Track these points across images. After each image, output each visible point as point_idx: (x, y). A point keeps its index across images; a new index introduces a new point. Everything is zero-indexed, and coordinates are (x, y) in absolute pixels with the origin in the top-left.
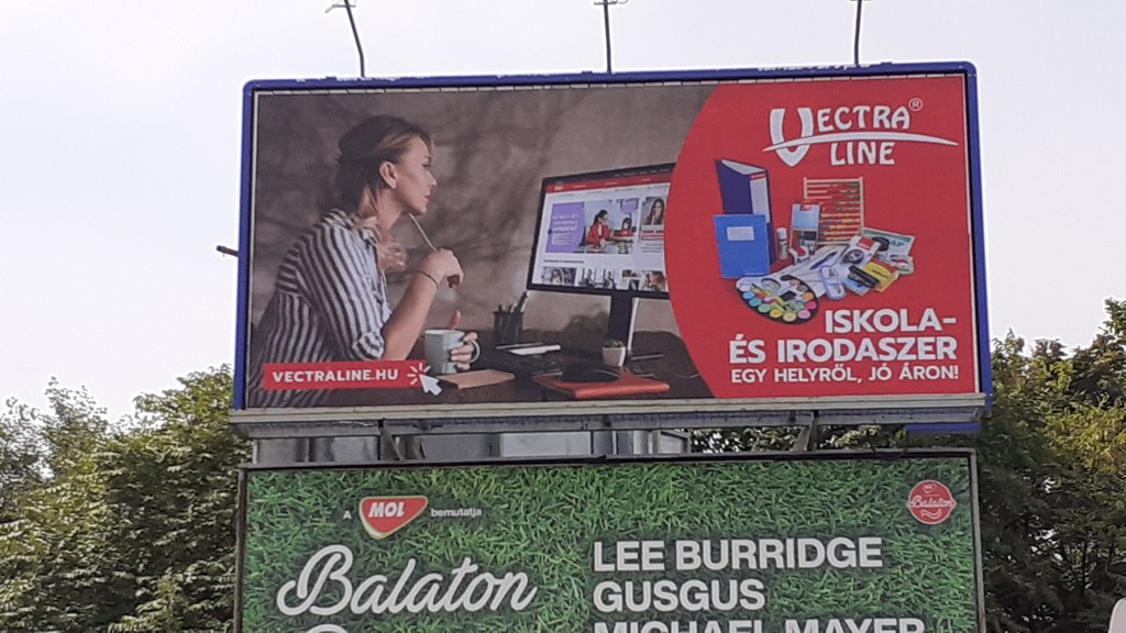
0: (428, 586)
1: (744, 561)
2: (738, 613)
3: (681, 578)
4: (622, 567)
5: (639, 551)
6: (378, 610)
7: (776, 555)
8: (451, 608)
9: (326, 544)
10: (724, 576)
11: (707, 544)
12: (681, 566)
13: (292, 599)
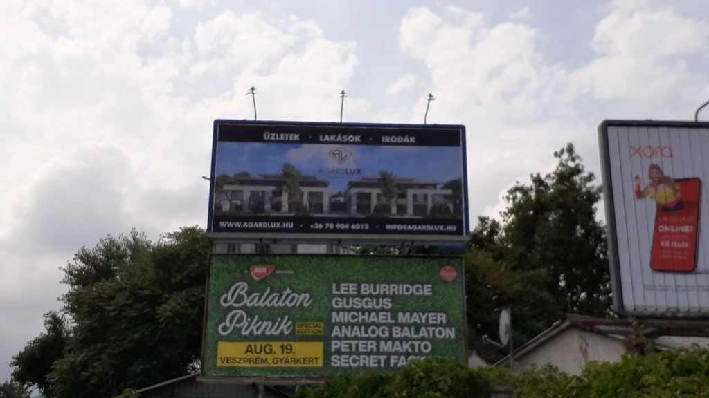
0: (274, 298)
1: (385, 292)
2: (382, 310)
3: (363, 297)
4: (342, 292)
5: (348, 287)
6: (256, 305)
7: (396, 290)
8: (282, 305)
9: (238, 281)
10: (378, 296)
11: (372, 285)
12: (363, 293)
13: (226, 301)
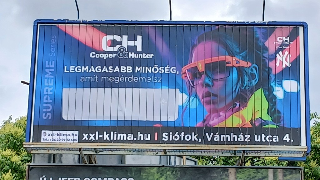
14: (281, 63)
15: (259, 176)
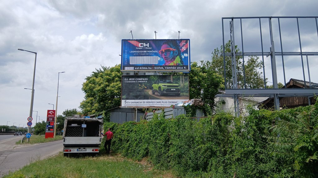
14: (183, 49)
15: (178, 77)
